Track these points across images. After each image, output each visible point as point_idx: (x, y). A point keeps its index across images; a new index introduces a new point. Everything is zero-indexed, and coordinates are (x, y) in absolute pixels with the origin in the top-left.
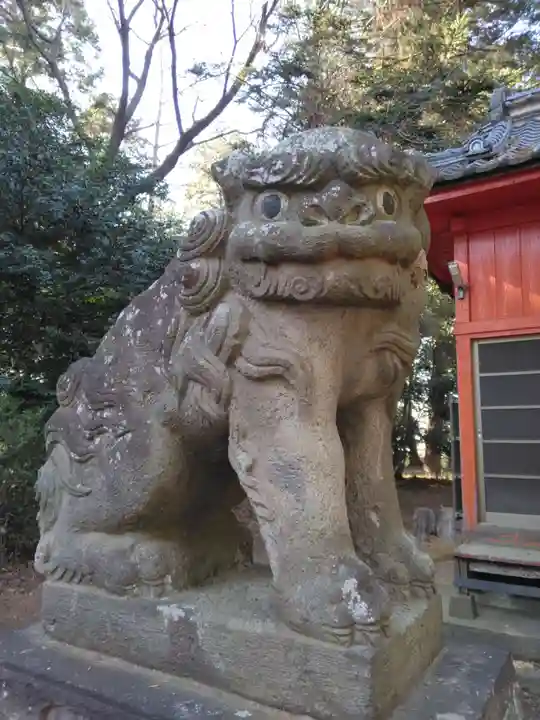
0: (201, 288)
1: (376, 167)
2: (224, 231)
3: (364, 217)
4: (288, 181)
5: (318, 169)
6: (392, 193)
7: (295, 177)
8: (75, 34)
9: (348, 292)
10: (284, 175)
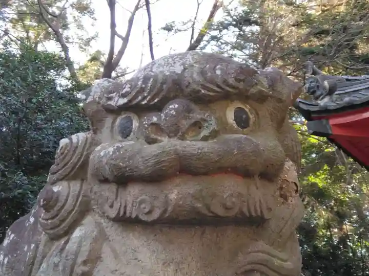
0: (60, 210)
1: (220, 83)
2: (85, 153)
3: (205, 132)
4: (134, 102)
5: (161, 90)
6: (247, 109)
7: (140, 98)
8: (77, 9)
9: (195, 210)
10: (130, 97)
